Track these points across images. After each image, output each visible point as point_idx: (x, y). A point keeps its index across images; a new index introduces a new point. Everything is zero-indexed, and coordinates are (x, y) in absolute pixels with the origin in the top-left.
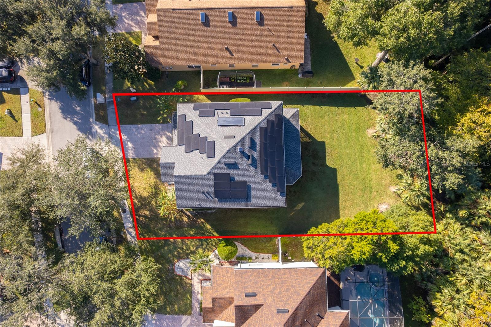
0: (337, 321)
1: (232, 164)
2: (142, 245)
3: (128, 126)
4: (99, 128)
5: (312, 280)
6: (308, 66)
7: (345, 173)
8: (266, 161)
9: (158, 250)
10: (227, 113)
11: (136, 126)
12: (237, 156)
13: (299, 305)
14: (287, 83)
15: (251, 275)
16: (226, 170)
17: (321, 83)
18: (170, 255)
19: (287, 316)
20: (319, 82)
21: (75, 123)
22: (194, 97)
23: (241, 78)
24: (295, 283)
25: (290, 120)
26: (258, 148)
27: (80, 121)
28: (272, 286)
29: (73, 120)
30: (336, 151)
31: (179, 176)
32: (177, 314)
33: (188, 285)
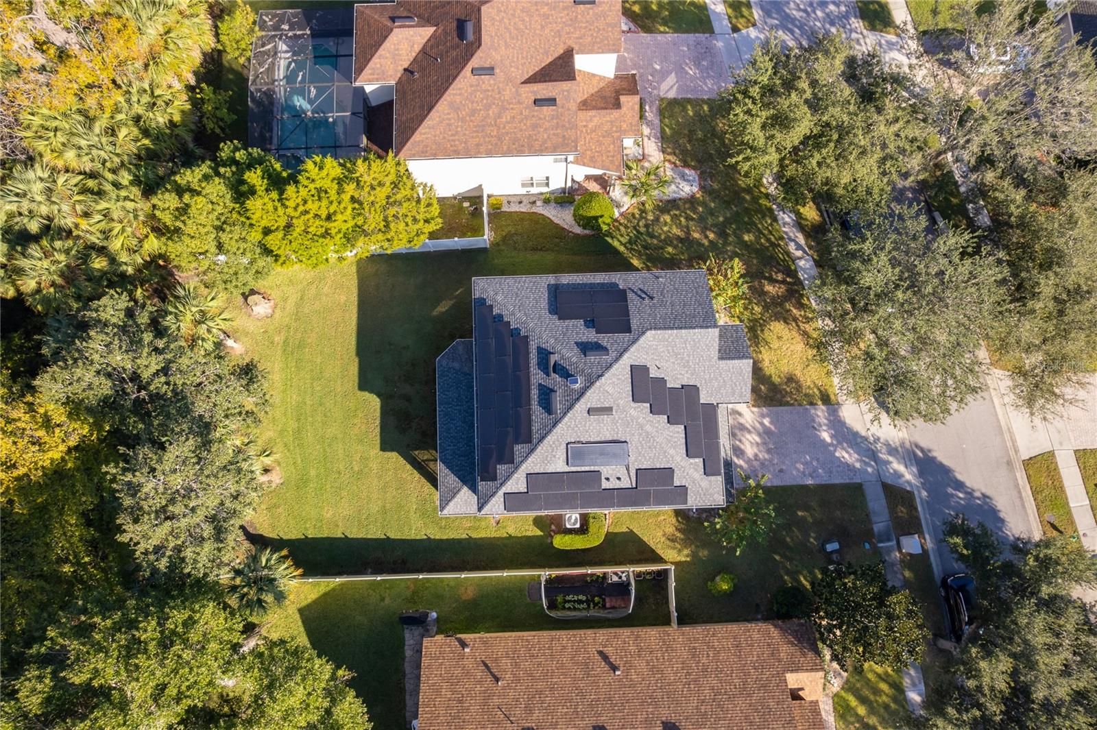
0: (378, 66)
1: (591, 349)
3: (837, 480)
4: (902, 476)
6: (411, 642)
8: (516, 367)
10: (607, 479)
11: (818, 481)
12: (581, 366)
13: (451, 84)
14: (464, 597)
16: (604, 339)
17: (383, 599)
18: (713, 205)
19: (475, 62)
20: (387, 601)
21: (960, 485)
23: (577, 606)
25: (461, 484)
26: (534, 393)
27: (950, 490)
29: (966, 493)
30: (356, 430)
31: (707, 327)
32: (689, 101)
33: (669, 150)
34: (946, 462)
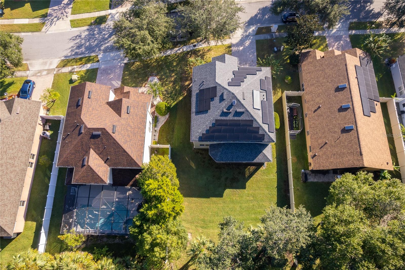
0: (102, 173)
1: (223, 98)
2: (171, 57)
3: (255, 47)
4: (253, 30)
5: (134, 155)
6: (312, 179)
7: (219, 205)
8: (226, 125)
9: (167, 66)
10: (264, 99)
11: (255, 51)
12: (229, 100)
13: (117, 142)
14: (296, 161)
15: (142, 113)
16: (219, 94)
17: (298, 189)
18: (162, 73)
19: (110, 132)
20: (299, 188)
21: (256, 16)
22: (279, 90)
23: (297, 124)
24: (133, 143)
25: (262, 153)
26: (236, 118)
27: (258, 18)
28: (133, 125)
29: (258, 14)
30: (238, 199)
31: (215, 64)
32: (123, 78)
33: (141, 85)
34: (249, 18)
